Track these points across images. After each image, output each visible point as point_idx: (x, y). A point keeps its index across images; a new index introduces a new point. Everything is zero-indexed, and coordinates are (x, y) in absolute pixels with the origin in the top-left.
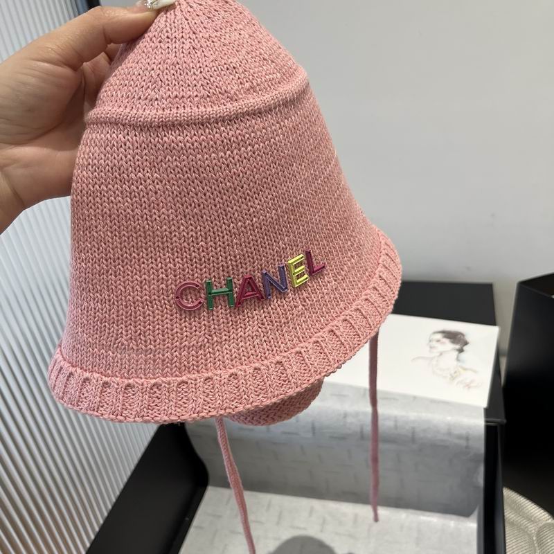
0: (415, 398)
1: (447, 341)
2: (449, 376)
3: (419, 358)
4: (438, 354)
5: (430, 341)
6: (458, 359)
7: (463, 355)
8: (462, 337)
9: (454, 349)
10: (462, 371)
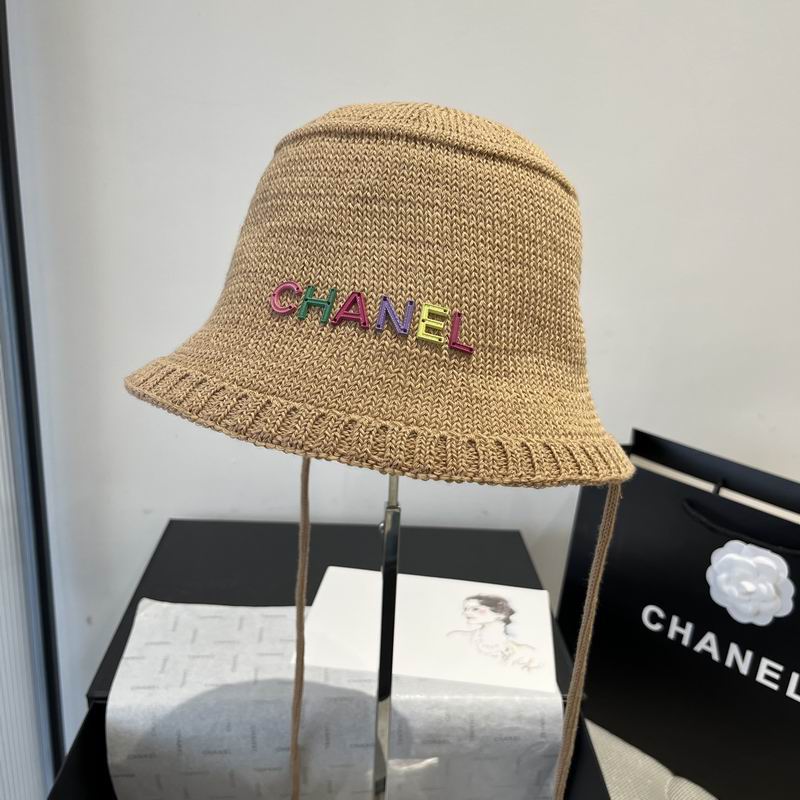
3: (455, 632)
4: (480, 627)
5: (466, 609)
6: (506, 633)
8: (505, 604)
9: (498, 619)
10: (515, 647)
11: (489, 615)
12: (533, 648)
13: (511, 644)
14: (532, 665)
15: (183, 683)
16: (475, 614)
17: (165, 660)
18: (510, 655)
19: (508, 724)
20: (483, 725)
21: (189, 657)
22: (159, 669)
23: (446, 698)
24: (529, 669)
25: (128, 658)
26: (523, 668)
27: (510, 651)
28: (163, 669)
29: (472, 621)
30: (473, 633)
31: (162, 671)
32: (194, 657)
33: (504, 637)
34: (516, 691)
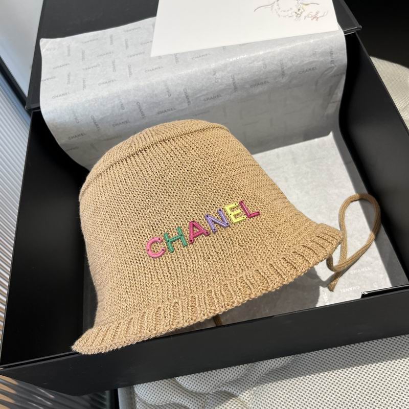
10: (304, 6)
12: (318, 4)
13: (302, 5)
14: (319, 15)
15: (84, 87)
17: (69, 75)
18: (301, 13)
19: (307, 60)
20: (290, 65)
21: (83, 69)
22: (67, 82)
23: (261, 53)
24: (318, 18)
25: (45, 80)
26: (312, 20)
27: (301, 10)
28: (69, 81)
32: (86, 69)
34: (310, 36)
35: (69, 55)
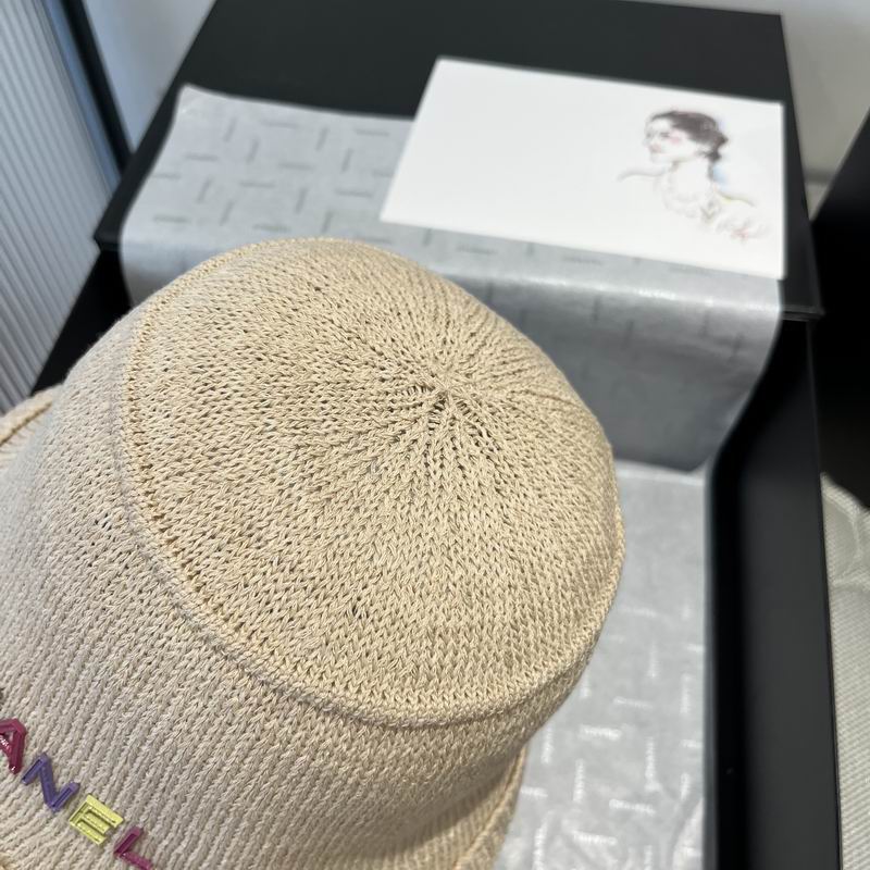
0: (637, 261)
1: (682, 135)
2: (700, 213)
3: (631, 173)
4: (670, 165)
5: (649, 135)
6: (711, 175)
7: (721, 166)
8: (711, 126)
9: (701, 153)
10: (723, 201)
11: (686, 146)
13: (718, 196)
16: (666, 144)
17: (207, 185)
18: (713, 214)
21: (241, 183)
24: (743, 237)
27: (716, 208)
28: (202, 196)
29: (660, 156)
30: (660, 174)
31: (201, 199)
32: (247, 184)
33: (707, 183)
35: (227, 138)
